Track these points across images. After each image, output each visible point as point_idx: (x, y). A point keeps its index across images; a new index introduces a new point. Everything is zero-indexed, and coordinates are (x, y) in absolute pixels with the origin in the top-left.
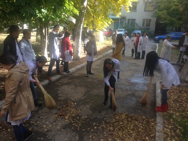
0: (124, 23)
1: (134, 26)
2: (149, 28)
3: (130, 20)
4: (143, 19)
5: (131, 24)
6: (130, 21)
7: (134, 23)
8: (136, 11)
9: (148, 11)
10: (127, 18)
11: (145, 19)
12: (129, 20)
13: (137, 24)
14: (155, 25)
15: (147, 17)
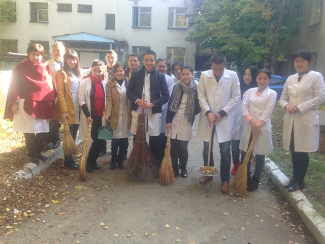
0: (124, 56)
3: (138, 49)
4: (167, 48)
6: (138, 52)
8: (151, 28)
9: (176, 29)
10: (131, 44)
11: (171, 48)
12: (135, 48)
14: (194, 60)
15: (176, 44)
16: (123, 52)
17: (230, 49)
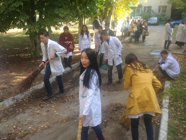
0: (141, 11)
1: (150, 13)
2: (165, 14)
4: (159, 6)
5: (147, 12)
6: (146, 9)
7: (150, 10)
10: (143, 6)
11: (160, 6)
12: (145, 7)
13: (153, 11)
14: (171, 11)
15: (163, 4)
16: (140, 10)
17: (181, 8)
